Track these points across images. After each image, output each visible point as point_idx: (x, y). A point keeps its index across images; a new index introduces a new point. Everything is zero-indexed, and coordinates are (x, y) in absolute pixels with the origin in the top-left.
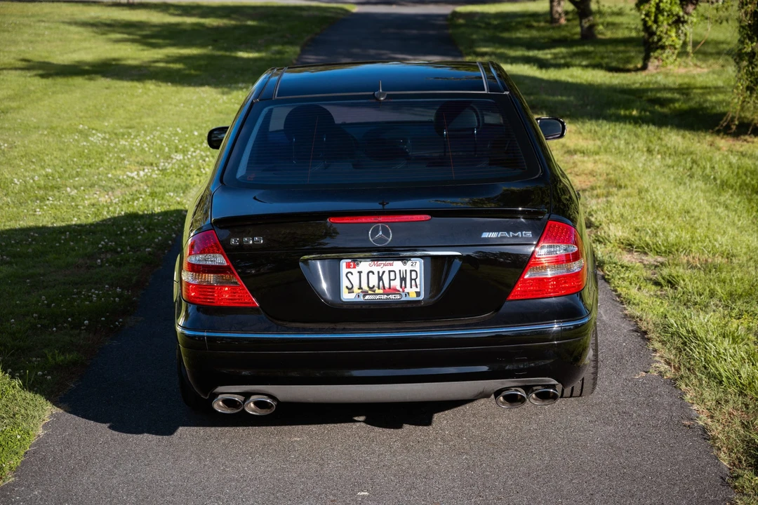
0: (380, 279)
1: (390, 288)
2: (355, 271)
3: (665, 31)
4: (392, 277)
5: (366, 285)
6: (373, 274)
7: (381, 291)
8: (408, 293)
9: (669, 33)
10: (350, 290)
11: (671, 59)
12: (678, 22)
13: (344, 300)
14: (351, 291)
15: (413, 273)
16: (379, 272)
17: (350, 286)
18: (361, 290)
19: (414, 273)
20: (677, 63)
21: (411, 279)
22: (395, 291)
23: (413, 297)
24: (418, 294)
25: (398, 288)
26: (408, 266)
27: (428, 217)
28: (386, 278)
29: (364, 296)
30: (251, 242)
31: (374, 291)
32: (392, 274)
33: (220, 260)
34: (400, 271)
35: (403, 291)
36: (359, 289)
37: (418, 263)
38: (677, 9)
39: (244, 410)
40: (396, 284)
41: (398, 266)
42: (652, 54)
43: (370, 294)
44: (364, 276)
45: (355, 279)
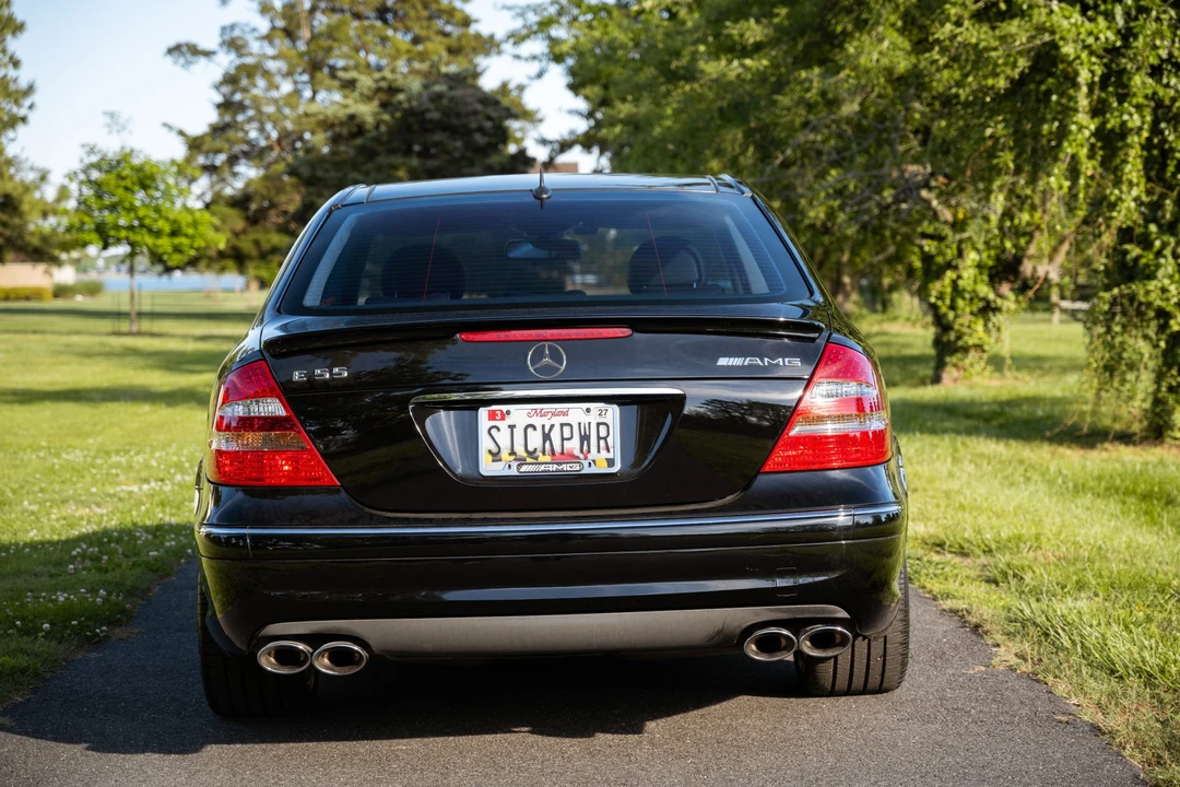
0: (546, 437)
1: (562, 453)
2: (503, 425)
3: (966, 323)
4: (567, 434)
5: (523, 448)
6: (535, 428)
7: (548, 458)
8: (594, 461)
9: (973, 326)
10: (496, 456)
11: (978, 368)
12: (987, 309)
13: (485, 474)
14: (497, 458)
15: (601, 427)
16: (543, 426)
17: (495, 450)
18: (513, 457)
19: (603, 430)
20: (987, 373)
21: (599, 438)
22: (572, 457)
23: (602, 468)
24: (611, 462)
25: (577, 452)
26: (594, 416)
27: (627, 331)
28: (555, 436)
29: (519, 466)
30: (328, 376)
31: (536, 458)
32: (567, 430)
33: (274, 407)
34: (580, 424)
35: (586, 458)
36: (510, 454)
37: (610, 411)
38: (984, 290)
39: (312, 666)
40: (573, 445)
41: (576, 415)
42: (948, 359)
43: (529, 464)
44: (519, 433)
45: (503, 438)
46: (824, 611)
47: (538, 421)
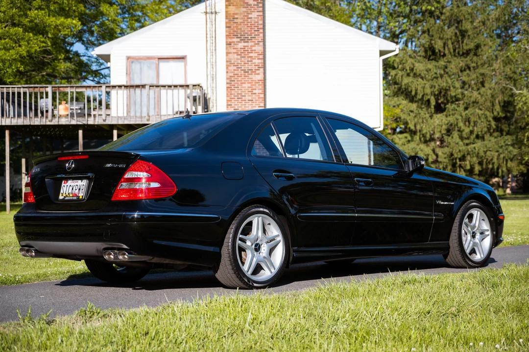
0: (73, 189)
2: (66, 185)
4: (76, 188)
5: (68, 192)
6: (71, 186)
7: (71, 195)
13: (60, 199)
14: (63, 195)
15: (83, 186)
16: (73, 186)
17: (63, 193)
18: (65, 195)
21: (82, 189)
22: (75, 195)
23: (81, 198)
24: (83, 196)
25: (77, 193)
26: (82, 183)
27: (88, 156)
29: (66, 197)
30: (36, 171)
31: (69, 195)
33: (29, 180)
34: (79, 185)
35: (78, 195)
37: (86, 181)
40: (77, 191)
41: (79, 182)
43: (68, 197)
44: (68, 188)
45: (65, 189)
46: (119, 245)
47: (72, 184)
